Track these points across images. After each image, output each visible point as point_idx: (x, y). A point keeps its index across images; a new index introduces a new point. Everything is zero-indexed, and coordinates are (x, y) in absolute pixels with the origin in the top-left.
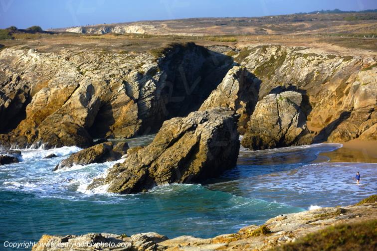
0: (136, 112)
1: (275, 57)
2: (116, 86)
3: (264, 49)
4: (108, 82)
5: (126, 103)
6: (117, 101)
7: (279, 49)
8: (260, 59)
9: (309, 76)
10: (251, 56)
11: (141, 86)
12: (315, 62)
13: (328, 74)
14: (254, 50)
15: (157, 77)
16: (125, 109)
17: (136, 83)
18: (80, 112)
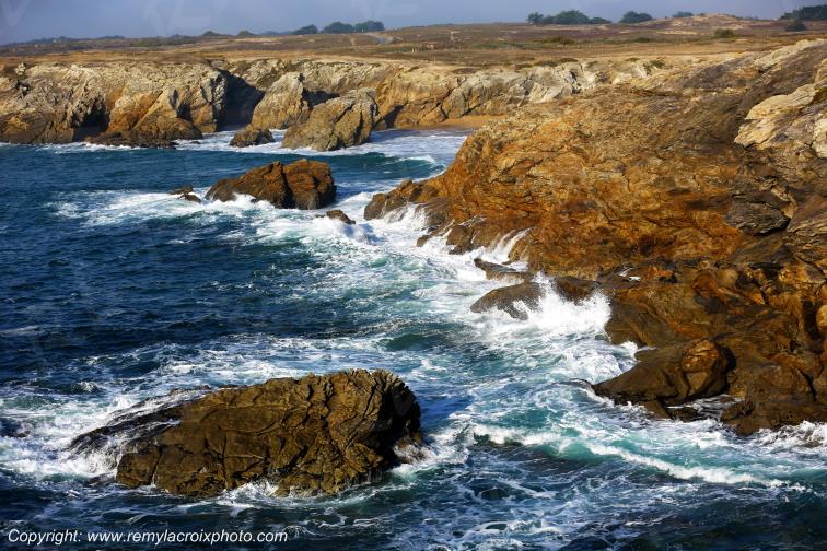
0: (211, 113)
1: (277, 69)
2: (195, 91)
3: (265, 62)
4: (188, 87)
5: (203, 105)
6: (197, 103)
7: (280, 61)
8: (262, 71)
9: (343, 80)
10: (252, 69)
11: (213, 91)
12: (346, 69)
13: (360, 78)
14: (254, 63)
15: (223, 83)
16: (202, 110)
17: (210, 88)
18: (170, 113)
